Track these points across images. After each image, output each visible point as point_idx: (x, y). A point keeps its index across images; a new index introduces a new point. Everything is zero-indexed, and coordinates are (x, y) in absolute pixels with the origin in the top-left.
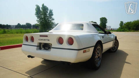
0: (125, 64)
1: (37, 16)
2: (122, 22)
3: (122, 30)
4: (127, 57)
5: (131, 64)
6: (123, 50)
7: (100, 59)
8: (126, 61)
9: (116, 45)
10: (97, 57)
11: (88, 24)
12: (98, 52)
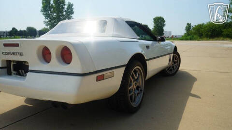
0: (191, 98)
1: (44, 14)
2: (189, 25)
3: (189, 37)
4: (193, 84)
5: (200, 98)
6: (187, 71)
7: (141, 90)
8: (192, 92)
9: (175, 63)
10: (135, 87)
11: (115, 20)
12: (136, 78)
